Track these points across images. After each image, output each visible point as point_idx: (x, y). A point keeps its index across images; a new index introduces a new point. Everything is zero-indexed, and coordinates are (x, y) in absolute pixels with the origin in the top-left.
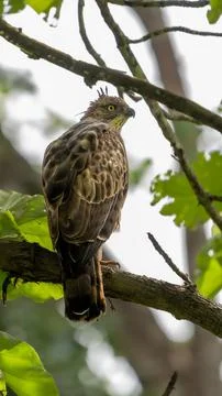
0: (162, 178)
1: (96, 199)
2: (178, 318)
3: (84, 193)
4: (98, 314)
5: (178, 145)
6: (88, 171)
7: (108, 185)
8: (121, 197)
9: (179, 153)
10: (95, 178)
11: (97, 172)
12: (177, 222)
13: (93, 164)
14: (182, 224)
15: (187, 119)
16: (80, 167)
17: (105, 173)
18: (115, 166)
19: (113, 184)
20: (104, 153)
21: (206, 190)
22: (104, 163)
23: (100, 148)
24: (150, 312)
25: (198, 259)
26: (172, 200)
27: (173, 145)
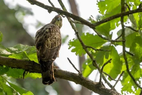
0: (72, 41)
1: (51, 47)
2: (77, 84)
3: (48, 45)
4: (52, 82)
5: (77, 31)
6: (49, 39)
7: (55, 43)
8: (59, 47)
9: (77, 33)
10: (51, 41)
11: (51, 39)
12: (76, 54)
13: (50, 37)
14: (78, 55)
15: (79, 23)
16: (46, 38)
17: (54, 40)
18: (57, 37)
19: (57, 43)
20: (54, 33)
21: (85, 44)
22: (54, 36)
23: (52, 32)
24: (68, 82)
25: (83, 65)
26: (75, 47)
27: (75, 31)
